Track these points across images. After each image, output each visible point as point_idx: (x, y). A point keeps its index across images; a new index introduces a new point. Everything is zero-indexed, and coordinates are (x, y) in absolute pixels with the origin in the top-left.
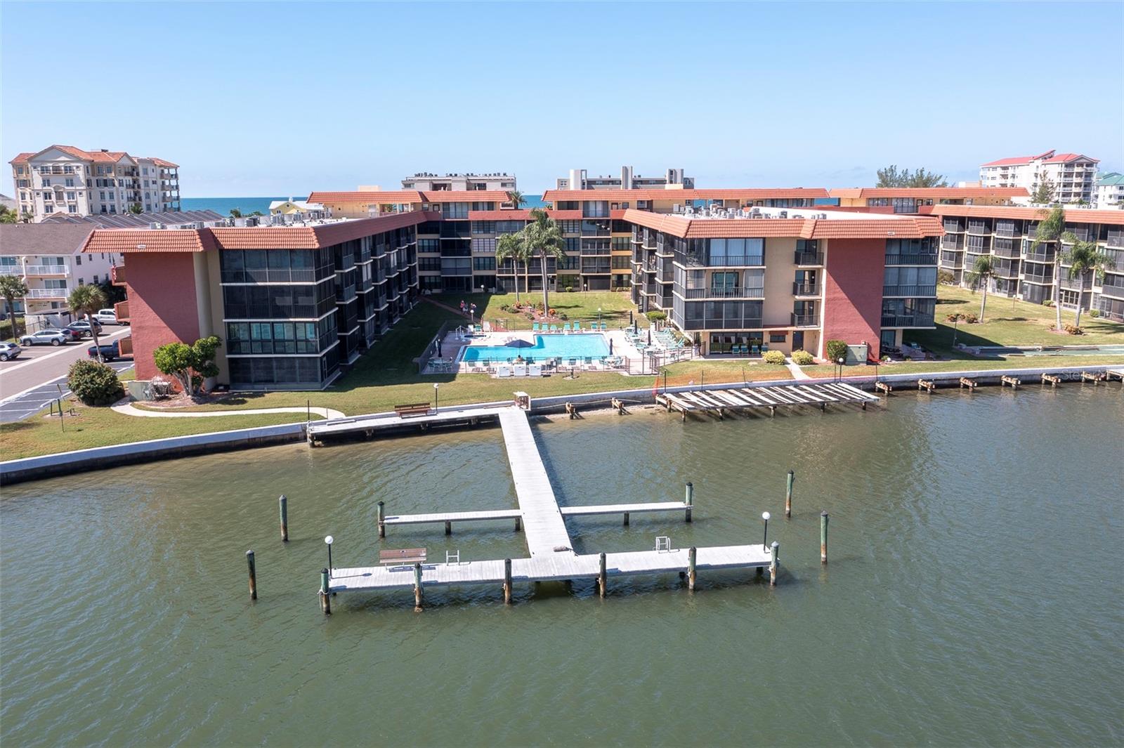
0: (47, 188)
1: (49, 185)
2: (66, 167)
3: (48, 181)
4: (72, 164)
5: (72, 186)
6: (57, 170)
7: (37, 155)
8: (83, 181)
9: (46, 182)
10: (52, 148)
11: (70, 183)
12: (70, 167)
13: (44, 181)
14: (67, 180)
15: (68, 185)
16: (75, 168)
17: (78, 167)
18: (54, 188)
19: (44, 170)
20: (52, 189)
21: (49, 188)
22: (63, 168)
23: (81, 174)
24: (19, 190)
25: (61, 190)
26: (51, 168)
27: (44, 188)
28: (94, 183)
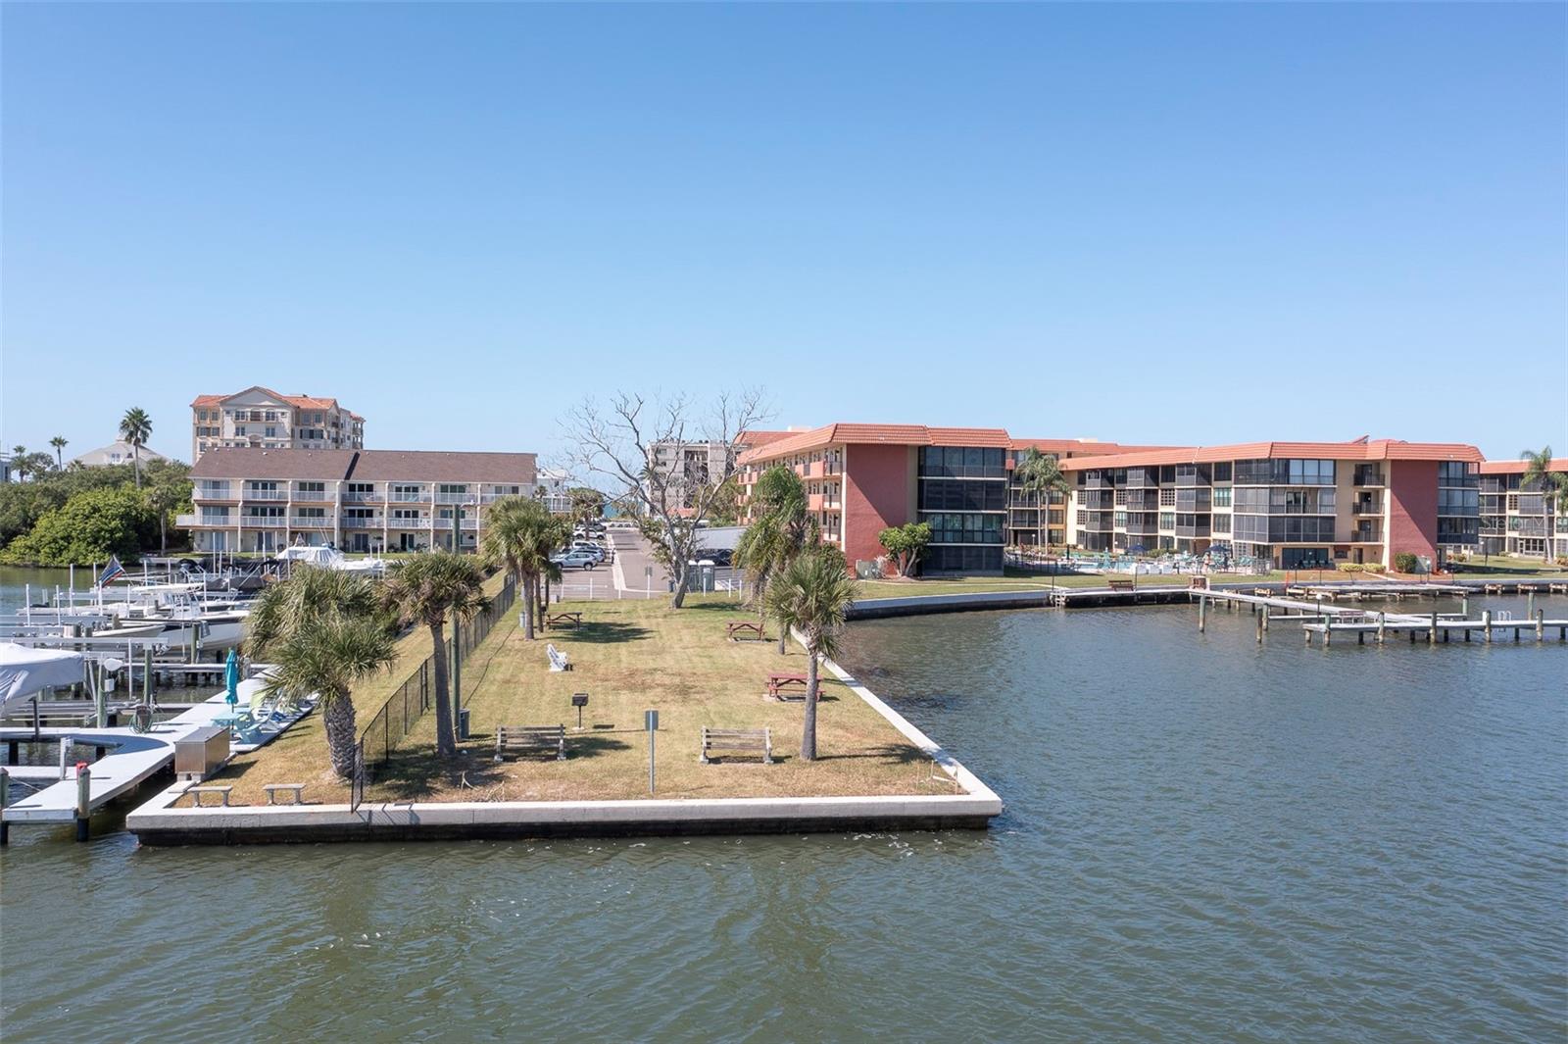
0: (240, 437)
1: (243, 435)
2: (267, 413)
3: (243, 429)
4: (277, 410)
5: (273, 435)
6: (256, 417)
7: (234, 397)
8: (289, 431)
9: (240, 431)
10: (255, 389)
11: (271, 432)
12: (273, 413)
13: (237, 429)
14: (268, 429)
15: (267, 435)
16: (279, 415)
17: (283, 414)
18: (250, 438)
19: (239, 416)
20: (248, 440)
21: (243, 437)
22: (264, 414)
23: (286, 422)
24: (199, 440)
25: (260, 441)
26: (249, 414)
27: (237, 438)
28: (297, 434)
